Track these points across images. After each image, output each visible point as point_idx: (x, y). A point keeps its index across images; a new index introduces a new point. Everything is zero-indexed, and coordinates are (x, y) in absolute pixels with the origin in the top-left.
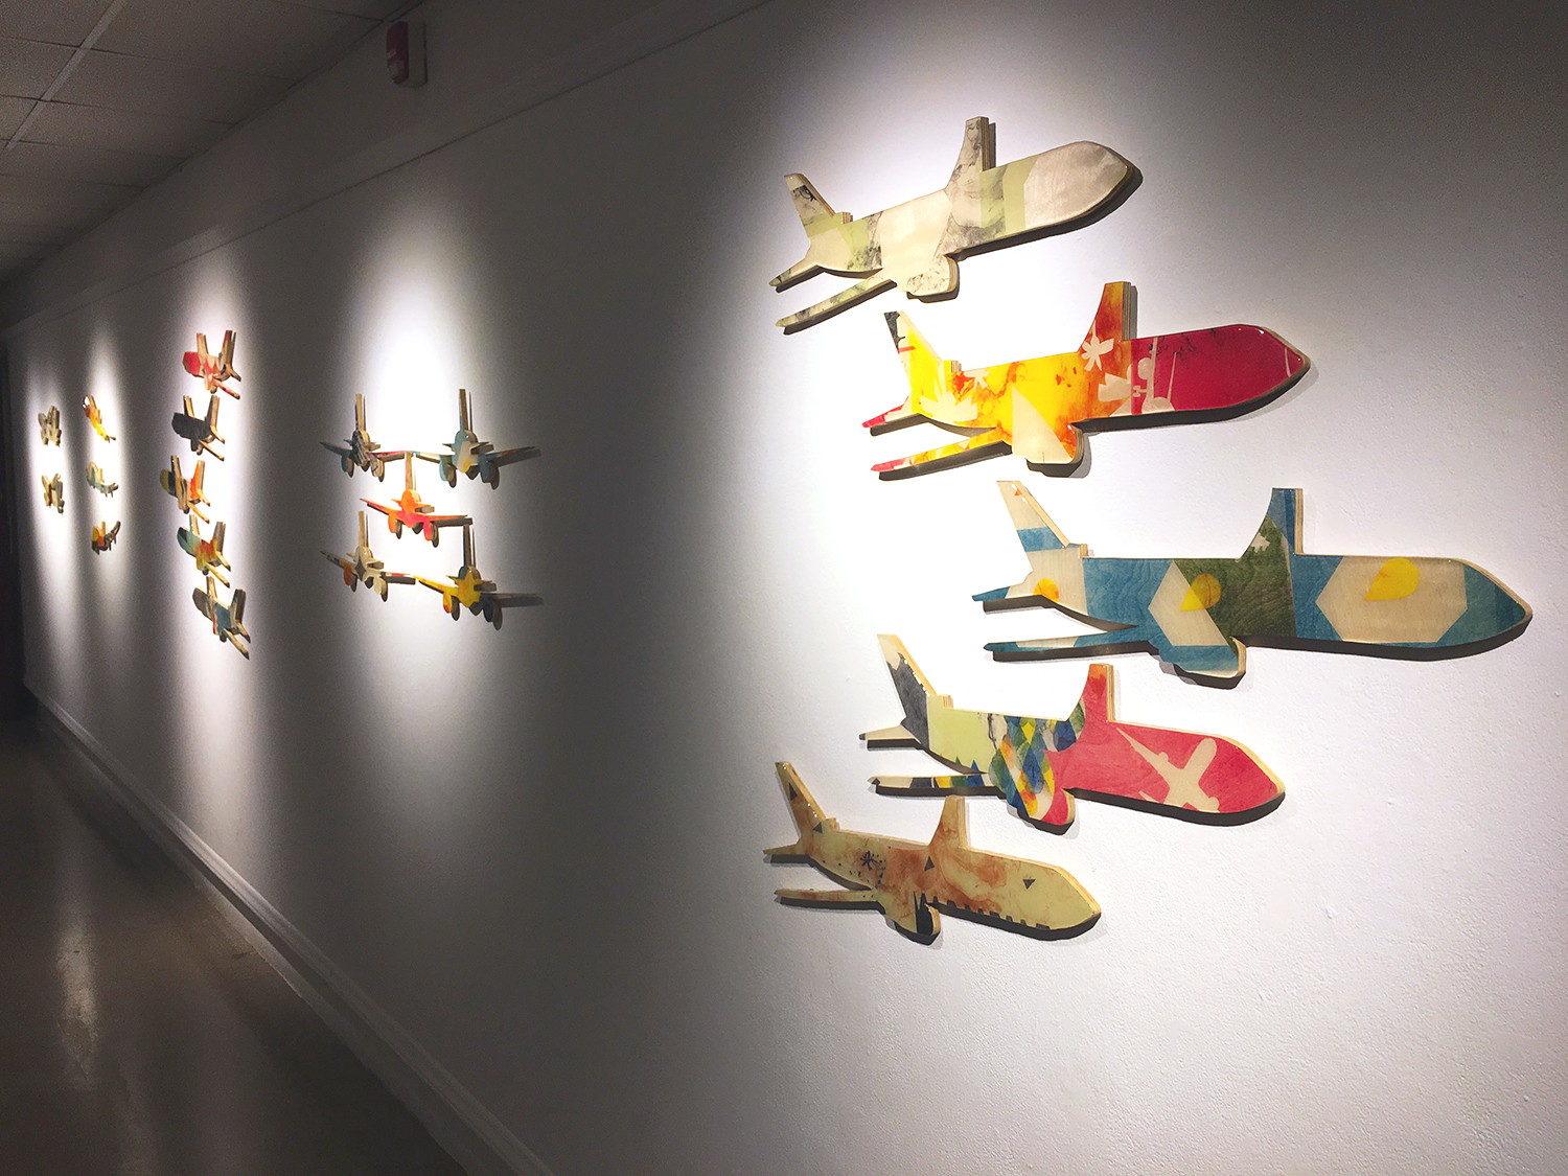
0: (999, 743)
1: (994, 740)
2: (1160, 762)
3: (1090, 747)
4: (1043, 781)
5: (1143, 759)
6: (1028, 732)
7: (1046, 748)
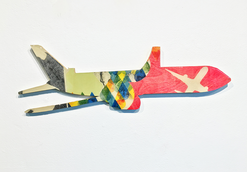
0: (106, 83)
1: (103, 82)
2: (184, 78)
3: (152, 78)
4: (128, 94)
5: (176, 78)
6: (122, 77)
7: (131, 81)
